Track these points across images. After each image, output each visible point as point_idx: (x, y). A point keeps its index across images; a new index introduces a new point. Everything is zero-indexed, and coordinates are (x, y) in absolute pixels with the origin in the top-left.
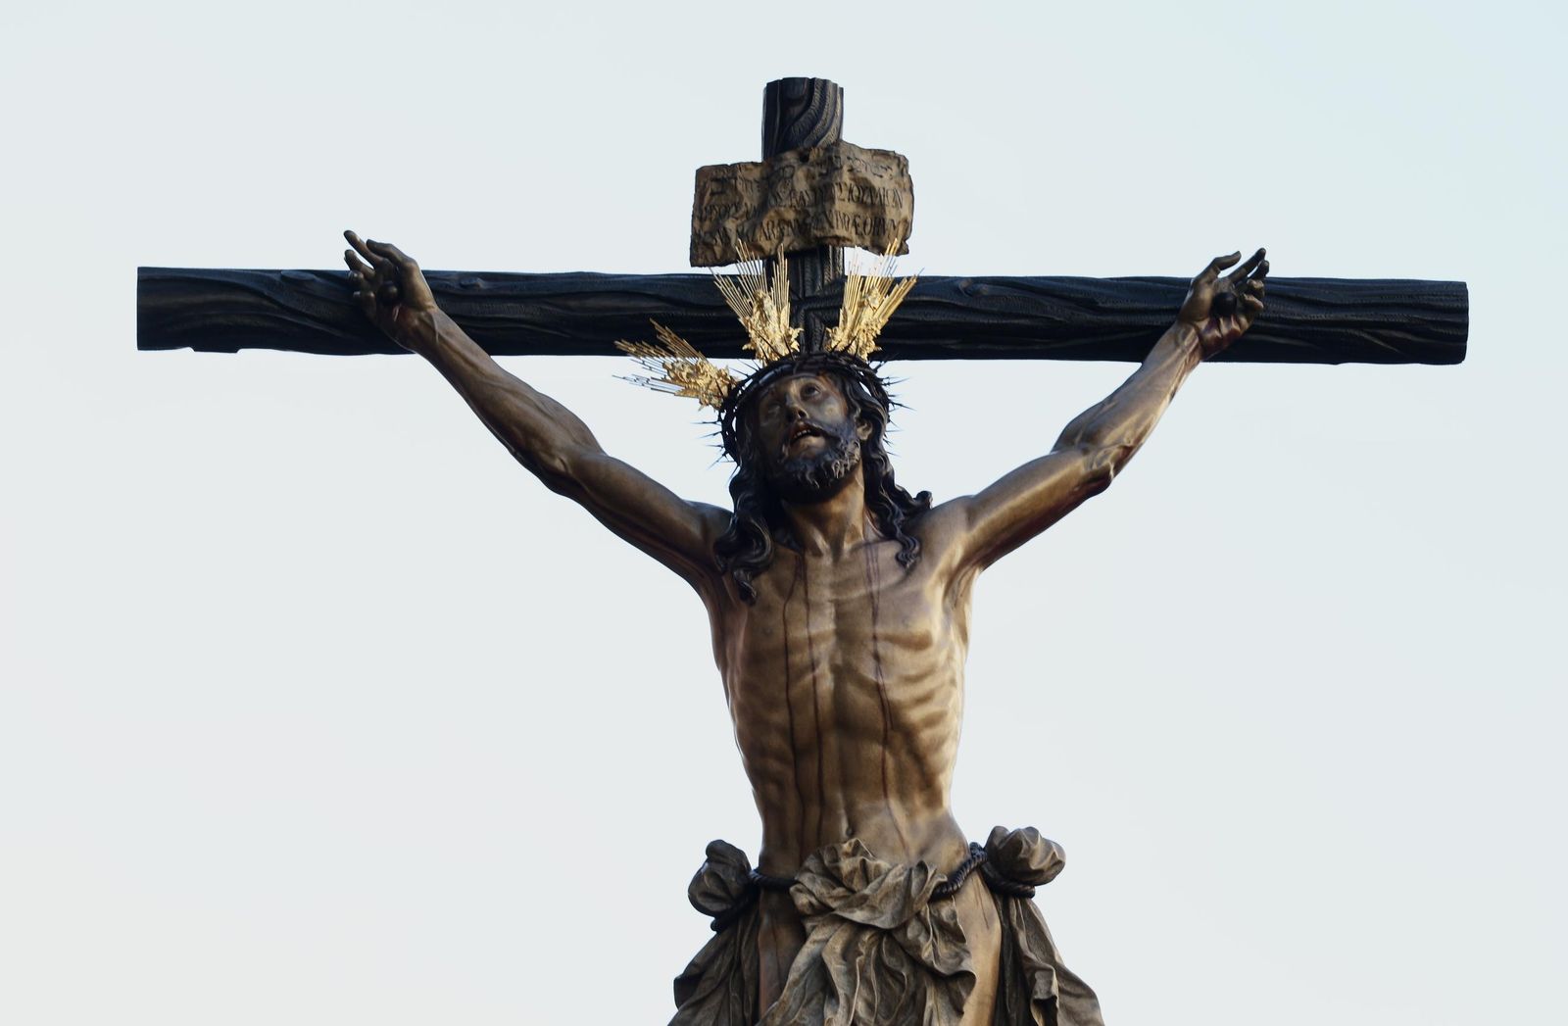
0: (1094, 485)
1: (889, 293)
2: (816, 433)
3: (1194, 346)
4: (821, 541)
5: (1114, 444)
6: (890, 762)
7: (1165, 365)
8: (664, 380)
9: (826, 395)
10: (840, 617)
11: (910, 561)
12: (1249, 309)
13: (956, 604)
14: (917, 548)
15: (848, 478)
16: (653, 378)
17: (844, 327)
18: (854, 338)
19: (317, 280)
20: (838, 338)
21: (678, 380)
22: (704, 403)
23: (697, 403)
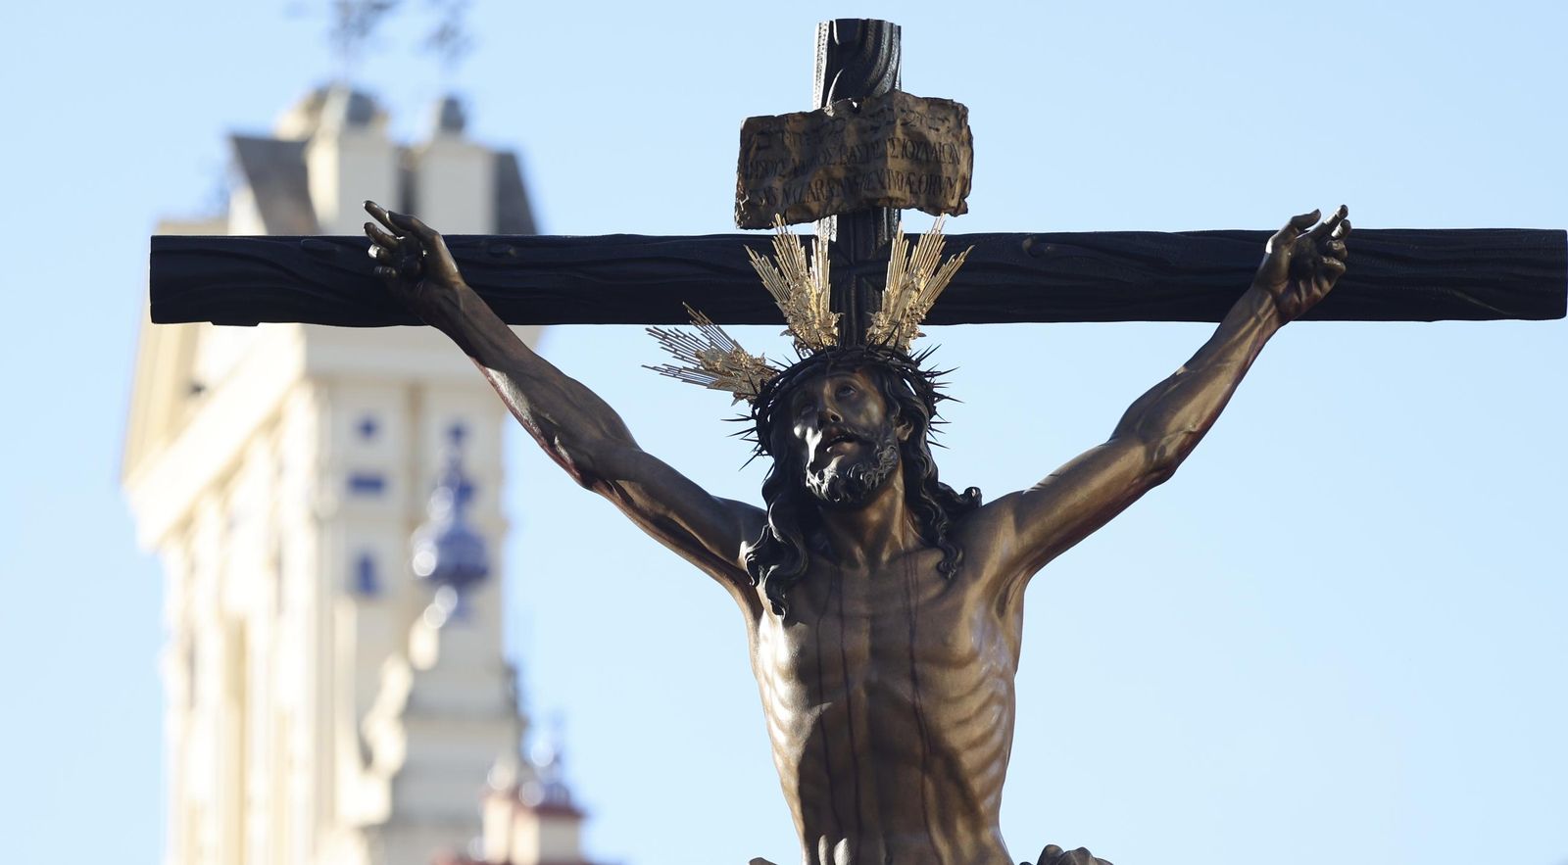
0: (1155, 475)
1: (935, 273)
2: (849, 439)
3: (1270, 314)
4: (858, 551)
5: (1179, 429)
6: (930, 787)
7: (1238, 336)
8: (696, 370)
9: (863, 395)
10: (874, 633)
11: (953, 574)
12: (1329, 272)
13: (1002, 611)
14: (960, 556)
15: (886, 483)
16: (685, 368)
17: (886, 310)
18: (898, 325)
19: (338, 248)
20: (880, 327)
21: (711, 370)
22: (738, 396)
23: (729, 395)
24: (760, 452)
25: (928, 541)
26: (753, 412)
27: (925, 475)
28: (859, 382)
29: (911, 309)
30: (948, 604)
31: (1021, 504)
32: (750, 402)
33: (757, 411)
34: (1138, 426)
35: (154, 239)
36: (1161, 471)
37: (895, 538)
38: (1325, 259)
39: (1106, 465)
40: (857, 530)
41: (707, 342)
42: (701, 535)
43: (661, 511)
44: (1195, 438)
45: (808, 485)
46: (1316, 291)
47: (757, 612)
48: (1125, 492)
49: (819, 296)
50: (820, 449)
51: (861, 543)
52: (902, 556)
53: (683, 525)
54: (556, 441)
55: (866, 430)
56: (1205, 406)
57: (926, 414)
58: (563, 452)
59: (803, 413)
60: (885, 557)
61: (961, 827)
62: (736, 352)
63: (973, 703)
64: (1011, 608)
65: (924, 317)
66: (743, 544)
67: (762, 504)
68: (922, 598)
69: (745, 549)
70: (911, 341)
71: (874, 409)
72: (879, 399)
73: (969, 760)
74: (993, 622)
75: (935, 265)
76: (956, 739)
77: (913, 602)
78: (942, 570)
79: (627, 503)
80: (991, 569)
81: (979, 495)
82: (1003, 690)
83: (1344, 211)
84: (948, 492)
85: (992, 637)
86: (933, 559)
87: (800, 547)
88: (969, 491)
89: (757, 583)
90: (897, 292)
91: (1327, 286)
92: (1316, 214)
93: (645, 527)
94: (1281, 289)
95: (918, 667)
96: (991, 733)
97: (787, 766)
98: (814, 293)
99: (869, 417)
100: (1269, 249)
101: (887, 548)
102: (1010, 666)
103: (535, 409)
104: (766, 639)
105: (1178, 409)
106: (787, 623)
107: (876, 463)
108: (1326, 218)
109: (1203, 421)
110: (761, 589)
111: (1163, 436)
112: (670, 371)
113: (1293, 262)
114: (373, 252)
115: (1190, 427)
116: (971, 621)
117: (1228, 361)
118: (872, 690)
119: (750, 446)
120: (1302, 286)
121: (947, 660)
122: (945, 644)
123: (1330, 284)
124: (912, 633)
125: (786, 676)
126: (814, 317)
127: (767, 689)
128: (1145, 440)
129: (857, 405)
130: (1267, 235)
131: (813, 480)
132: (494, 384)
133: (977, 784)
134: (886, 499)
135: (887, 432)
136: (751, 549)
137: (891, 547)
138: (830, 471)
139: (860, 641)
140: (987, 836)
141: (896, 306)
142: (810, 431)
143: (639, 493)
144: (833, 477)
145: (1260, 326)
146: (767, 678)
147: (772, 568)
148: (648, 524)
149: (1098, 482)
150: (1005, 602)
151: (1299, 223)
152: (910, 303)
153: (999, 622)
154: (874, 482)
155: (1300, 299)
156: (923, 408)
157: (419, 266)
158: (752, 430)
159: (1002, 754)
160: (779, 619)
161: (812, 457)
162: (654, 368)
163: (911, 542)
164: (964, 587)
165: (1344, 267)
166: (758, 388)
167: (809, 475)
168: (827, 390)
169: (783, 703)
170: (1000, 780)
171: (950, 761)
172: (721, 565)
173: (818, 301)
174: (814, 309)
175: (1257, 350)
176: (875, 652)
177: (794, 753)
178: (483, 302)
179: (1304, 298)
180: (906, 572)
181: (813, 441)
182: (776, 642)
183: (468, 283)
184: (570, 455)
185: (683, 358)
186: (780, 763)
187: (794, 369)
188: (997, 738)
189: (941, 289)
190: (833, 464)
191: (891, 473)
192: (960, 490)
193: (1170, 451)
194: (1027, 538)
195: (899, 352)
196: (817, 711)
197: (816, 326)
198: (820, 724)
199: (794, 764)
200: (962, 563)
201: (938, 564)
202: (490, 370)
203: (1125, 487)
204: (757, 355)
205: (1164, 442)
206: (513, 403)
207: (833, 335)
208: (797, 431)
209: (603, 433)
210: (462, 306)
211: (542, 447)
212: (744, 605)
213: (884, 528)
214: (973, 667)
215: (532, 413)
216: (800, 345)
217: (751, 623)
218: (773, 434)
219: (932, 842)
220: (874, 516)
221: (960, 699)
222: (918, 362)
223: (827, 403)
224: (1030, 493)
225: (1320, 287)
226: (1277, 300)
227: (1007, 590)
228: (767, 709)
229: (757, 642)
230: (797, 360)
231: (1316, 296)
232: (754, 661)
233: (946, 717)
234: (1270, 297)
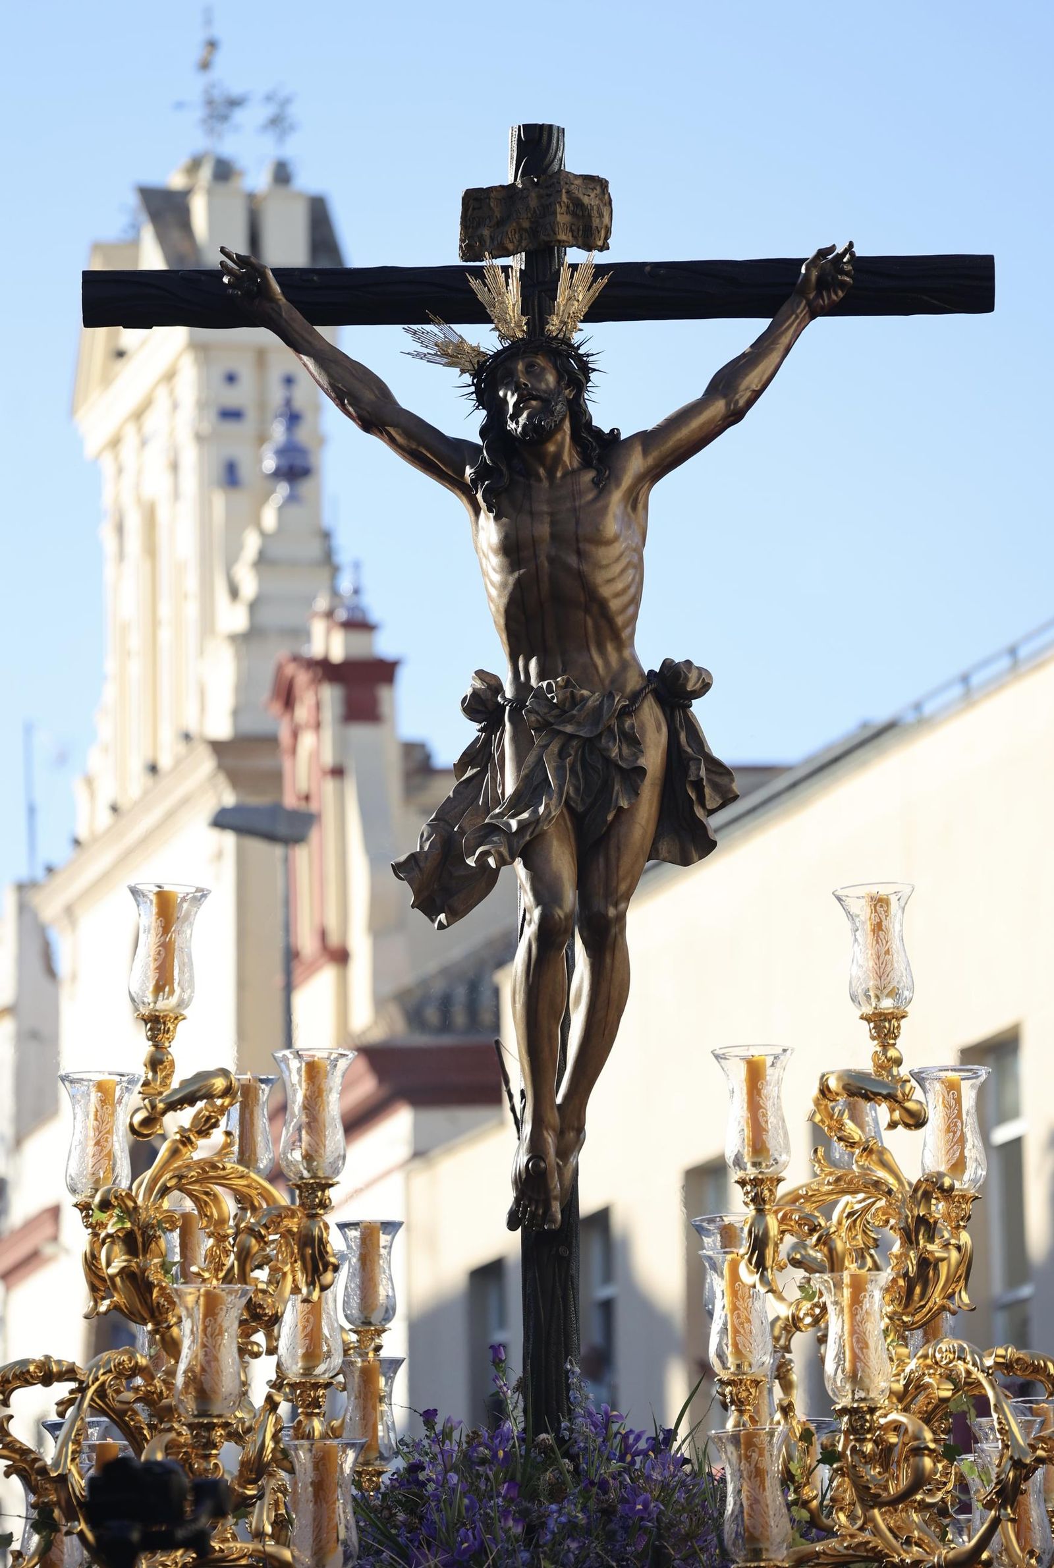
0: (732, 418)
1: (589, 290)
2: (535, 398)
3: (804, 312)
4: (542, 471)
5: (746, 389)
6: (590, 623)
7: (785, 327)
8: (435, 355)
9: (543, 369)
10: (553, 524)
11: (603, 485)
12: (843, 284)
13: (634, 508)
14: (607, 472)
15: (558, 427)
16: (428, 353)
17: (557, 314)
18: (565, 323)
19: (203, 278)
20: (553, 325)
21: (445, 354)
22: (463, 371)
23: (457, 371)
24: (477, 407)
25: (586, 464)
26: (473, 381)
27: (584, 421)
28: (541, 361)
29: (574, 313)
30: (599, 504)
31: (646, 439)
32: (471, 375)
33: (475, 381)
34: (720, 387)
35: (85, 273)
36: (735, 416)
37: (565, 462)
38: (839, 277)
39: (700, 413)
40: (541, 457)
41: (442, 336)
42: (441, 462)
43: (414, 446)
44: (757, 394)
45: (508, 428)
46: (834, 297)
47: (477, 510)
48: (713, 430)
49: (514, 305)
50: (516, 405)
51: (544, 466)
52: (571, 474)
53: (429, 455)
54: (346, 402)
55: (545, 392)
56: (763, 373)
57: (584, 381)
58: (351, 409)
59: (505, 382)
60: (559, 474)
61: (610, 648)
62: (461, 342)
63: (617, 568)
64: (640, 506)
65: (582, 318)
66: (468, 468)
67: (479, 441)
68: (583, 501)
69: (469, 471)
70: (574, 334)
71: (551, 378)
72: (554, 372)
73: (615, 605)
74: (629, 516)
75: (589, 284)
76: (606, 591)
77: (577, 504)
78: (596, 483)
79: (392, 442)
80: (627, 481)
81: (619, 434)
82: (636, 560)
83: (851, 245)
84: (599, 432)
85: (629, 526)
86: (588, 476)
87: (504, 469)
88: (612, 430)
89: (477, 492)
90: (564, 302)
91: (840, 294)
92: (833, 248)
93: (404, 457)
94: (811, 296)
95: (581, 545)
96: (628, 587)
97: (498, 610)
98: (511, 304)
99: (547, 384)
100: (803, 270)
101: (560, 469)
102: (640, 543)
103: (332, 381)
104: (483, 529)
105: (747, 375)
106: (497, 518)
107: (552, 413)
108: (840, 250)
109: (762, 383)
110: (479, 496)
111: (736, 394)
112: (418, 355)
113: (819, 278)
114: (226, 280)
115: (754, 387)
116: (615, 516)
117: (778, 344)
118: (552, 560)
119: (472, 403)
120: (825, 294)
121: (601, 541)
122: (598, 530)
123: (843, 292)
124: (577, 523)
125: (496, 553)
126: (511, 319)
127: (484, 561)
128: (725, 396)
129: (540, 377)
130: (802, 261)
131: (512, 425)
132: (305, 365)
133: (620, 620)
134: (559, 437)
135: (559, 393)
136: (472, 471)
137: (562, 468)
138: (522, 419)
139: (543, 529)
140: (626, 653)
141: (564, 311)
142: (509, 393)
143: (399, 435)
144: (525, 423)
145: (798, 321)
146: (484, 554)
147: (486, 483)
148: (406, 455)
149: (695, 423)
150: (636, 502)
151: (822, 253)
152: (573, 309)
153: (632, 515)
154: (551, 426)
155: (824, 302)
156: (582, 377)
157: (255, 289)
158: (472, 393)
159: (636, 601)
160: (491, 515)
161: (511, 410)
162: (408, 354)
163: (576, 465)
164: (610, 493)
165: (851, 282)
166: (476, 366)
167: (509, 422)
168: (520, 366)
169: (494, 570)
170: (634, 617)
171: (603, 604)
172: (455, 482)
173: (514, 308)
174: (511, 314)
175: (796, 336)
176: (554, 537)
177: (503, 602)
178: (298, 313)
179: (826, 302)
180: (573, 484)
181: (512, 400)
182: (489, 531)
183: (286, 299)
184: (355, 411)
185: (427, 347)
186: (493, 609)
187: (498, 354)
188: (632, 590)
189: (593, 299)
190: (525, 415)
191: (562, 420)
192: (607, 431)
193: (741, 403)
194: (650, 460)
195: (566, 341)
196: (516, 575)
197: (512, 325)
198: (518, 583)
199: (502, 609)
200: (608, 477)
201: (593, 478)
202: (302, 356)
203: (713, 427)
204: (474, 344)
205: (737, 397)
206: (318, 377)
207: (523, 331)
208: (501, 393)
209: (376, 396)
210: (284, 314)
211: (337, 405)
212: (469, 506)
213: (558, 456)
214: (616, 545)
215: (330, 384)
216: (502, 337)
217: (473, 518)
218: (486, 396)
219: (591, 658)
220: (552, 448)
221: (607, 566)
222: (578, 347)
223: (520, 375)
224: (651, 431)
225: (836, 294)
226: (809, 304)
227: (638, 494)
228: (485, 574)
229: (477, 531)
230: (500, 348)
231: (834, 300)
232: (476, 543)
233: (600, 577)
234: (804, 302)
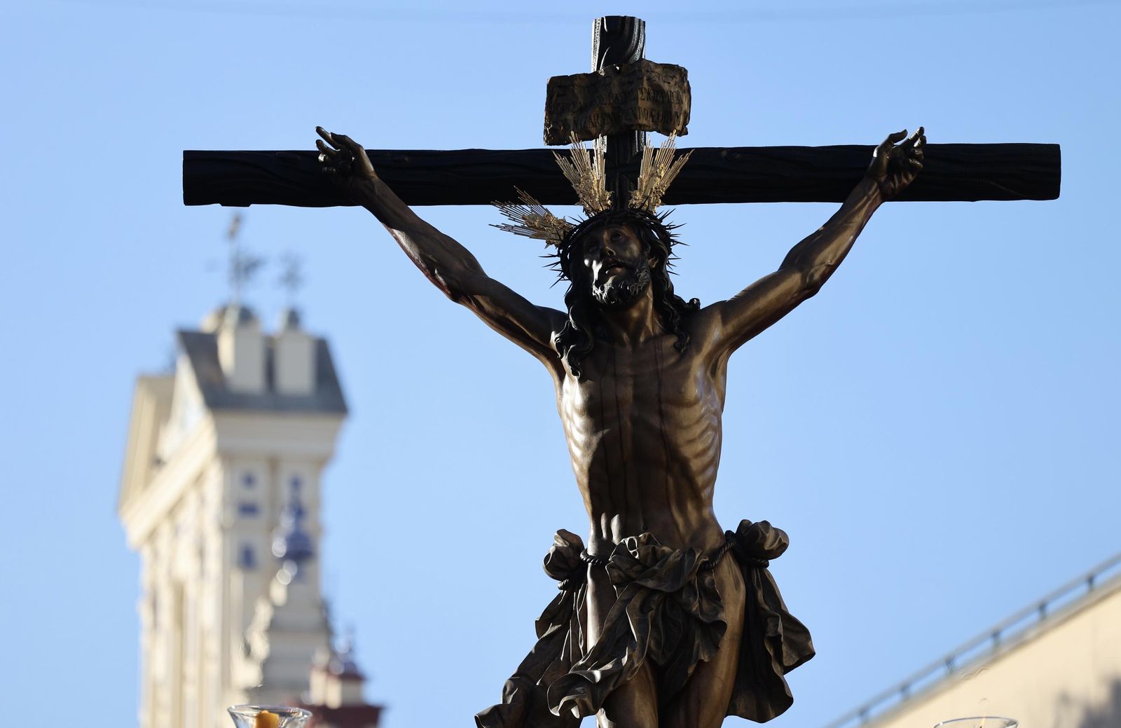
0: (807, 292)
1: (670, 167)
2: (620, 265)
3: (876, 194)
4: (625, 336)
5: (822, 263)
6: (671, 481)
7: (857, 207)
8: (523, 227)
9: (627, 239)
10: (635, 386)
11: (685, 350)
12: (913, 168)
13: (714, 373)
14: (688, 338)
15: (642, 293)
16: (516, 226)
17: (640, 190)
18: (648, 198)
19: (299, 157)
20: (637, 198)
21: (532, 227)
22: (549, 243)
23: (543, 242)
24: (563, 277)
25: (668, 330)
26: (559, 252)
27: (666, 289)
28: (625, 231)
29: (656, 188)
30: (681, 368)
31: (725, 309)
32: (557, 246)
33: (561, 251)
34: (796, 261)
35: (186, 153)
36: (810, 289)
37: (647, 328)
38: (911, 160)
39: (777, 284)
40: (624, 322)
41: (529, 209)
42: (526, 328)
43: (501, 313)
44: (831, 269)
45: (594, 294)
46: (905, 181)
47: (561, 375)
48: (789, 301)
49: (598, 181)
50: (601, 272)
51: (626, 330)
53: (515, 322)
54: (436, 272)
55: (630, 260)
56: (837, 249)
57: (667, 252)
58: (440, 279)
59: (591, 250)
60: (642, 339)
61: (690, 507)
62: (547, 215)
63: (697, 430)
64: (719, 372)
65: (664, 193)
66: (553, 333)
67: (564, 309)
68: (665, 365)
69: (554, 336)
70: (656, 208)
71: (635, 248)
72: (638, 242)
73: (695, 465)
74: (708, 381)
75: (670, 162)
76: (687, 451)
77: (660, 367)
78: (677, 348)
79: (480, 310)
80: (707, 347)
81: (699, 303)
82: (715, 423)
83: (922, 130)
84: (680, 300)
85: (708, 390)
86: (670, 341)
87: (589, 333)
88: (692, 300)
89: (562, 357)
90: (647, 178)
91: (910, 177)
92: (904, 133)
93: (491, 325)
94: (883, 179)
95: (663, 407)
96: (708, 449)
97: (581, 470)
98: (596, 179)
99: (631, 253)
100: (875, 155)
101: (643, 334)
102: (719, 407)
103: (423, 253)
104: (567, 392)
105: (821, 251)
106: (581, 381)
107: (637, 279)
108: (910, 136)
109: (836, 258)
110: (564, 360)
111: (812, 267)
112: (506, 228)
113: (890, 162)
114: (321, 158)
115: (828, 262)
116: (696, 379)
117: (851, 223)
118: (635, 421)
120: (895, 177)
121: (681, 402)
122: (680, 393)
123: (913, 176)
124: (660, 385)
125: (581, 414)
126: (595, 194)
127: (568, 424)
128: (801, 270)
129: (624, 245)
131: (597, 291)
132: (396, 238)
133: (700, 480)
134: (642, 303)
135: (643, 262)
136: (558, 335)
137: (646, 333)
138: (607, 286)
139: (628, 392)
140: (706, 513)
141: (646, 186)
142: (594, 262)
143: (487, 302)
144: (610, 288)
145: (870, 202)
146: (568, 416)
147: (572, 346)
148: (493, 322)
149: (773, 295)
150: (715, 368)
151: (894, 138)
152: (655, 185)
153: (711, 380)
154: (636, 291)
155: (895, 185)
156: (664, 248)
157: (350, 167)
158: (557, 263)
159: (714, 462)
160: (576, 378)
161: (596, 276)
162: (497, 226)
163: (658, 331)
164: (691, 358)
165: (922, 166)
166: (562, 238)
167: (594, 288)
168: (605, 236)
169: (579, 430)
170: (712, 480)
171: (684, 464)
172: (539, 347)
173: (598, 184)
174: (596, 189)
175: (868, 216)
176: (636, 397)
177: (586, 461)
179: (897, 185)
180: (655, 348)
181: (596, 268)
182: (573, 393)
184: (445, 280)
185: (514, 220)
186: (577, 468)
187: (584, 224)
188: (711, 453)
189: (675, 176)
190: (610, 281)
191: (645, 288)
192: (687, 301)
193: (817, 276)
194: (730, 328)
195: (649, 213)
196: (600, 434)
197: (597, 200)
198: (602, 443)
199: (585, 468)
200: (690, 342)
201: (675, 344)
202: (395, 231)
203: (789, 298)
204: (560, 217)
205: (812, 271)
206: (409, 249)
207: (607, 205)
208: (586, 262)
209: (465, 267)
210: (376, 191)
211: (427, 276)
212: (554, 372)
213: (641, 322)
214: (697, 407)
215: (421, 255)
217: (557, 383)
218: (572, 267)
219: (672, 516)
220: (635, 314)
221: (689, 427)
222: (661, 220)
223: (606, 243)
224: (729, 301)
225: (907, 178)
226: (880, 186)
227: (717, 360)
228: (568, 435)
229: (561, 394)
230: (586, 218)
231: (904, 184)
232: (559, 406)
233: (682, 437)
234: (876, 184)
